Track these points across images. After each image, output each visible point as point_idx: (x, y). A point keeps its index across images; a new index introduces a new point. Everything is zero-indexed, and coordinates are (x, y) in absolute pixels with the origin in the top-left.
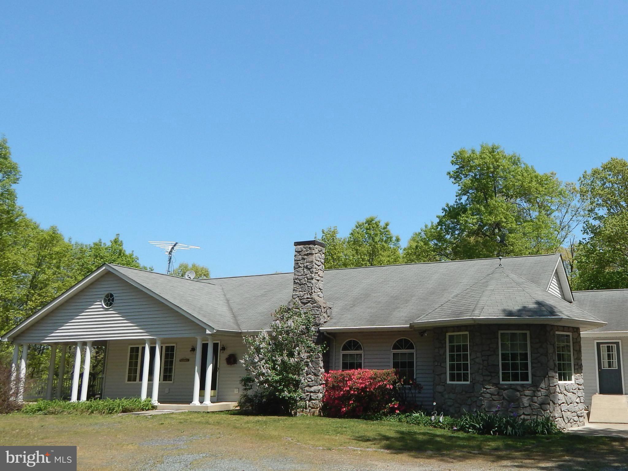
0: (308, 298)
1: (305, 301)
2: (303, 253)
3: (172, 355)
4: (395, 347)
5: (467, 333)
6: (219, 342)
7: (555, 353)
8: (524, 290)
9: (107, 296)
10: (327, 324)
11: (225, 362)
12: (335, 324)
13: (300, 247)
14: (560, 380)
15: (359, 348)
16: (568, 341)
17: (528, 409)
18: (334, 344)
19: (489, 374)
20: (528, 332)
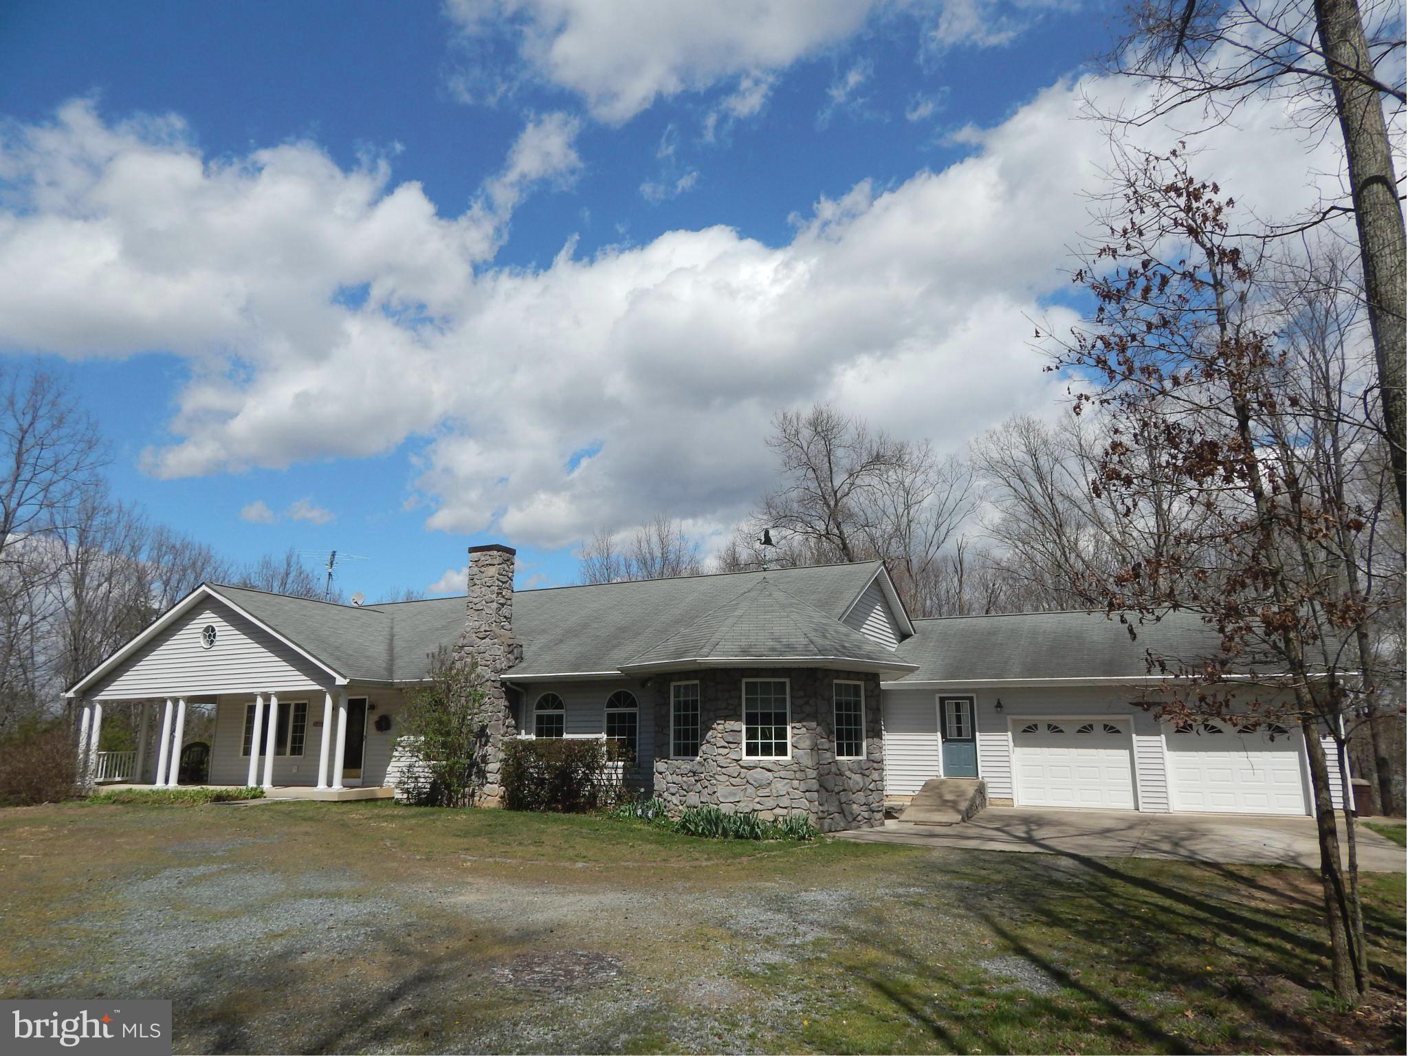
0: (485, 631)
1: (481, 635)
2: (480, 564)
3: (303, 717)
4: (611, 704)
5: (697, 682)
6: (367, 697)
7: (832, 712)
8: (788, 617)
9: (206, 630)
10: (513, 669)
11: (373, 727)
12: (524, 670)
13: (476, 555)
14: (840, 753)
15: (560, 706)
16: (857, 694)
17: (784, 799)
18: (525, 699)
19: (726, 745)
20: (787, 680)
